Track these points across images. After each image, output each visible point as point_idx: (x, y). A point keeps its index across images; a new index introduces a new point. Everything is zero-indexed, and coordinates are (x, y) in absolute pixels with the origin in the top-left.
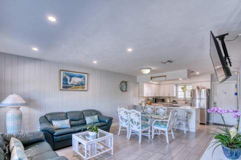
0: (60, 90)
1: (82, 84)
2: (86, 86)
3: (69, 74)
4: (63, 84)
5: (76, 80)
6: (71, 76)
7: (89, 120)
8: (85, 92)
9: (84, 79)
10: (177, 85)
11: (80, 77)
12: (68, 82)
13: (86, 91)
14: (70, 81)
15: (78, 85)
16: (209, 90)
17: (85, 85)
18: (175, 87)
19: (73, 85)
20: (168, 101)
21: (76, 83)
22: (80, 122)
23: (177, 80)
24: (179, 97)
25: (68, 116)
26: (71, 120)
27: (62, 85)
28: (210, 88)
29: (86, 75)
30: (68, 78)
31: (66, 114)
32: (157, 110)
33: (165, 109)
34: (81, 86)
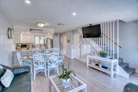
24: (36, 43)
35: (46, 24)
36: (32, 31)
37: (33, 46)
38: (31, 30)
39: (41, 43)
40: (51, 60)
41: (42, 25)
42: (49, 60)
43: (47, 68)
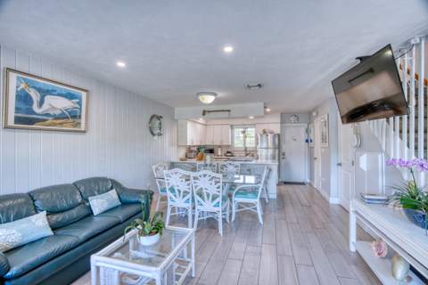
0: (7, 127)
1: (74, 116)
2: (83, 121)
3: (38, 86)
4: (17, 110)
5: (58, 104)
6: (44, 93)
7: (98, 204)
8: (80, 137)
9: (80, 103)
10: (232, 127)
11: (70, 96)
12: (35, 108)
13: (84, 132)
14: (41, 103)
15: (62, 117)
16: (279, 135)
17: (80, 116)
18: (230, 130)
19: (48, 115)
20: (220, 153)
21: (58, 112)
22: (74, 213)
23: (246, 117)
25: (38, 203)
26: (50, 213)
27: (12, 115)
28: (279, 132)
29: (84, 95)
30: (35, 96)
31: (31, 196)
32: (222, 168)
33: (236, 166)
34: (71, 120)
35: (220, 95)
36: (207, 115)
37: (228, 152)
38: (204, 113)
39: (247, 146)
40: (201, 189)
41: (209, 99)
42: (198, 188)
43: (194, 208)
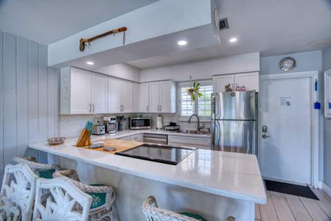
10: (177, 84)
18: (173, 90)
20: (159, 124)
24: (184, 113)
